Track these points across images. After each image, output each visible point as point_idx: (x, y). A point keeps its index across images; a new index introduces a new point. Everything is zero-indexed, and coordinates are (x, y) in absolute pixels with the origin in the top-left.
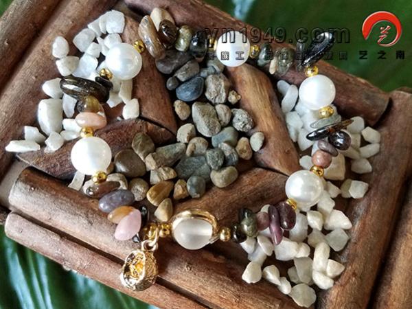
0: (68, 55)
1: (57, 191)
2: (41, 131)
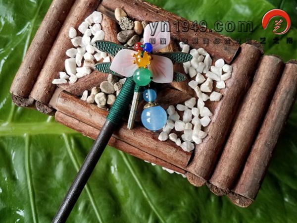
0: (77, 36)
1: (76, 101)
2: (67, 74)
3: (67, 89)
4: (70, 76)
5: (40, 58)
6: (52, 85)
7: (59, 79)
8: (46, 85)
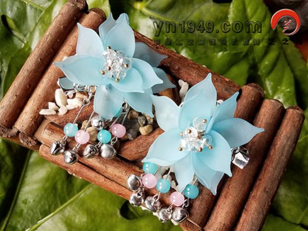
3: (55, 120)
4: (59, 107)
5: (28, 87)
6: (39, 115)
7: (48, 110)
8: (32, 115)
